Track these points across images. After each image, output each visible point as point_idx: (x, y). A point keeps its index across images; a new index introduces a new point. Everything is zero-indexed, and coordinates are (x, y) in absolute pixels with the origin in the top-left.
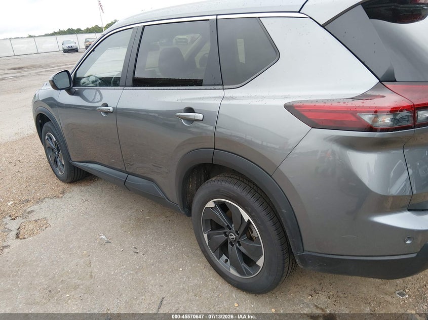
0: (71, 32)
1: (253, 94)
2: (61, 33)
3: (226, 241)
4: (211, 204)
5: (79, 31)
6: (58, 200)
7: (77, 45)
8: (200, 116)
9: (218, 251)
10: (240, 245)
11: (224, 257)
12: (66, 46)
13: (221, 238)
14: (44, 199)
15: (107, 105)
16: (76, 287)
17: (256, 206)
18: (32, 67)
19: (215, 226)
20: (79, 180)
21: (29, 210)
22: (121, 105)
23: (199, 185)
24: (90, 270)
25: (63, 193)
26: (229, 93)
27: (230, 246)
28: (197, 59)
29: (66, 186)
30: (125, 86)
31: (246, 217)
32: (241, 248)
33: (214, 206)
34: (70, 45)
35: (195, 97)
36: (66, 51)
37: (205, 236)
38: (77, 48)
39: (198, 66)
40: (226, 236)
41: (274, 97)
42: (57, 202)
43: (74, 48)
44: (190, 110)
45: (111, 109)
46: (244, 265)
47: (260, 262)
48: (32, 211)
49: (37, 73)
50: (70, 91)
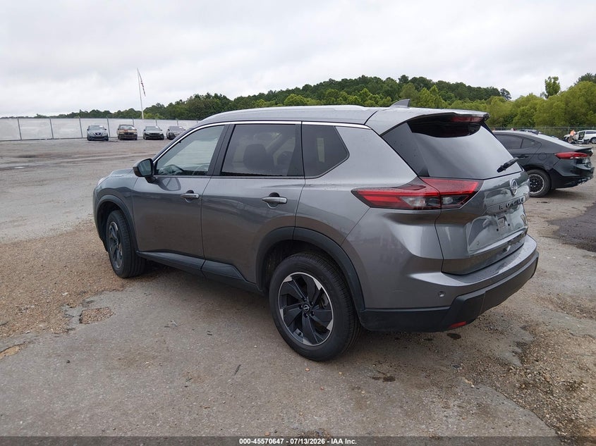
0: (96, 114)
1: (328, 183)
2: (83, 115)
3: (301, 313)
4: (289, 279)
5: (106, 115)
6: (120, 293)
7: (107, 131)
8: (284, 200)
9: (293, 324)
10: (313, 315)
11: (298, 331)
12: (93, 132)
13: (295, 311)
14: (103, 291)
15: (192, 192)
16: (154, 358)
17: (329, 275)
18: (49, 156)
19: (291, 300)
20: (138, 276)
21: (88, 300)
22: (208, 192)
23: (277, 265)
24: (166, 346)
25: (123, 286)
26: (308, 182)
27: (303, 317)
28: (276, 157)
29: (124, 281)
30: (212, 175)
31: (319, 286)
32: (314, 318)
33: (291, 280)
34: (98, 132)
35: (282, 184)
36: (90, 138)
37: (281, 311)
38: (107, 136)
39: (276, 163)
40: (301, 308)
41: (344, 185)
42: (119, 294)
43: (103, 135)
44: (276, 195)
45: (197, 196)
46: (315, 334)
47: (330, 327)
48: (92, 301)
49: (56, 164)
50: (150, 179)
